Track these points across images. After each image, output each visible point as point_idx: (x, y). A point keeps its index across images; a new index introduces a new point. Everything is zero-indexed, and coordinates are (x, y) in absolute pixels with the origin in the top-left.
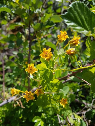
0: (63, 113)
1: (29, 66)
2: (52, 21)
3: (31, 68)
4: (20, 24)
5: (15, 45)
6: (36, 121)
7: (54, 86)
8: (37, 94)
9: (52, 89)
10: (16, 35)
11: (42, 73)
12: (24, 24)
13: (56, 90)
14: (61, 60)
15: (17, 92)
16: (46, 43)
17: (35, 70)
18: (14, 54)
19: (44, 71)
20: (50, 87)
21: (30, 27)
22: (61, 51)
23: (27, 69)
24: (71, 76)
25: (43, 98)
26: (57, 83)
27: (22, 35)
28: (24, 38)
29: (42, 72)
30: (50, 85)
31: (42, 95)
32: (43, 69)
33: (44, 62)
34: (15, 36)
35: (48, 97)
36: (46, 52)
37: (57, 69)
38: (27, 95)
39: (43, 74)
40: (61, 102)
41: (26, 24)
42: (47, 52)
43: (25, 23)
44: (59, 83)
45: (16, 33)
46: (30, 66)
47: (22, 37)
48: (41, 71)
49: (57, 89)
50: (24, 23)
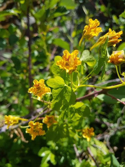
0: (81, 142)
1: (34, 84)
2: (63, 7)
3: (38, 85)
4: (13, 12)
5: (7, 44)
6: (43, 155)
7: (76, 112)
8: (46, 123)
9: (72, 117)
10: (7, 29)
11: (56, 93)
12: (20, 12)
13: (78, 119)
14: (83, 68)
15: (14, 121)
16: (53, 41)
17: (45, 91)
18: (5, 58)
19: (60, 89)
20: (69, 113)
21: (28, 17)
22: (85, 54)
23: (31, 88)
24: (99, 93)
25: (56, 129)
26: (80, 108)
27: (16, 28)
28: (19, 33)
29: (56, 91)
30: (69, 111)
31: (55, 125)
32: (58, 86)
33: (59, 74)
34: (6, 31)
35: (65, 127)
36: (67, 57)
37: (79, 85)
38: (31, 128)
39: (58, 94)
40: (84, 134)
41: (23, 11)
42: (70, 57)
43: (21, 9)
44: (84, 108)
45: (8, 26)
46: (37, 84)
47: (16, 32)
48: (55, 89)
49: (80, 116)
50: (19, 10)
